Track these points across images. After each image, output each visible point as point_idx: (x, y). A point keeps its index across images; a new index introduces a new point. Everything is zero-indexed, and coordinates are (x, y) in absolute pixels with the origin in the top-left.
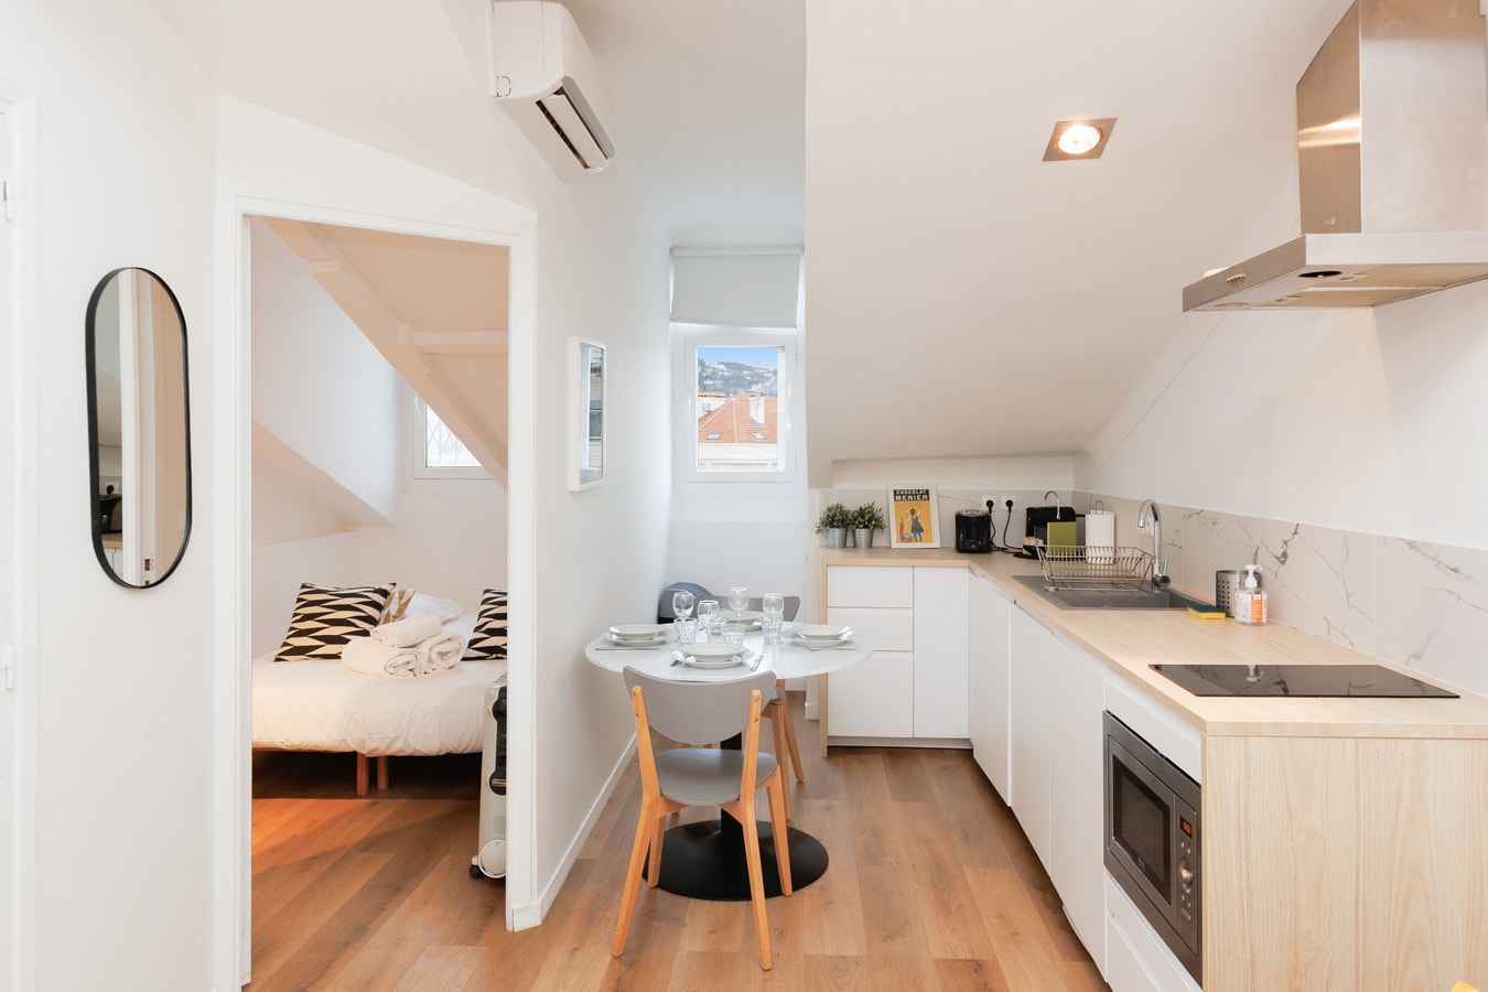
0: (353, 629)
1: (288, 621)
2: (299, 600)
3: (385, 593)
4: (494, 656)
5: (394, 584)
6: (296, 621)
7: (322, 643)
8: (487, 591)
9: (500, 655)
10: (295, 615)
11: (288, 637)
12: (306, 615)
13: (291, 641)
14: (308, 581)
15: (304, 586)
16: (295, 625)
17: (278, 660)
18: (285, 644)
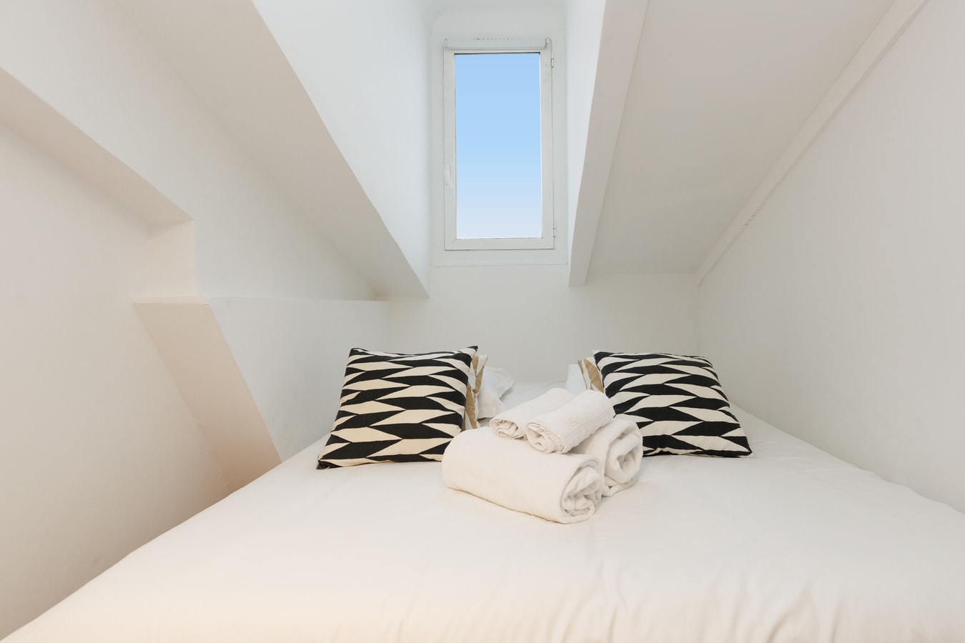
0: (438, 413)
1: (336, 404)
2: (349, 371)
3: (466, 359)
4: (659, 450)
5: (476, 348)
6: (349, 403)
7: (395, 438)
8: (599, 357)
9: (667, 449)
10: (345, 393)
11: (339, 428)
12: (363, 392)
13: (343, 434)
14: (359, 346)
15: (353, 352)
16: (348, 408)
17: (322, 465)
18: (334, 440)
